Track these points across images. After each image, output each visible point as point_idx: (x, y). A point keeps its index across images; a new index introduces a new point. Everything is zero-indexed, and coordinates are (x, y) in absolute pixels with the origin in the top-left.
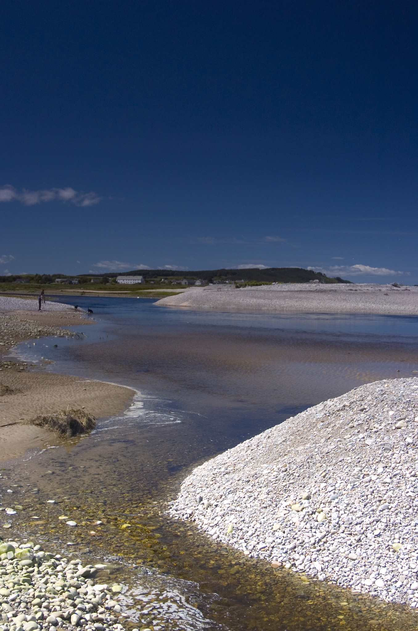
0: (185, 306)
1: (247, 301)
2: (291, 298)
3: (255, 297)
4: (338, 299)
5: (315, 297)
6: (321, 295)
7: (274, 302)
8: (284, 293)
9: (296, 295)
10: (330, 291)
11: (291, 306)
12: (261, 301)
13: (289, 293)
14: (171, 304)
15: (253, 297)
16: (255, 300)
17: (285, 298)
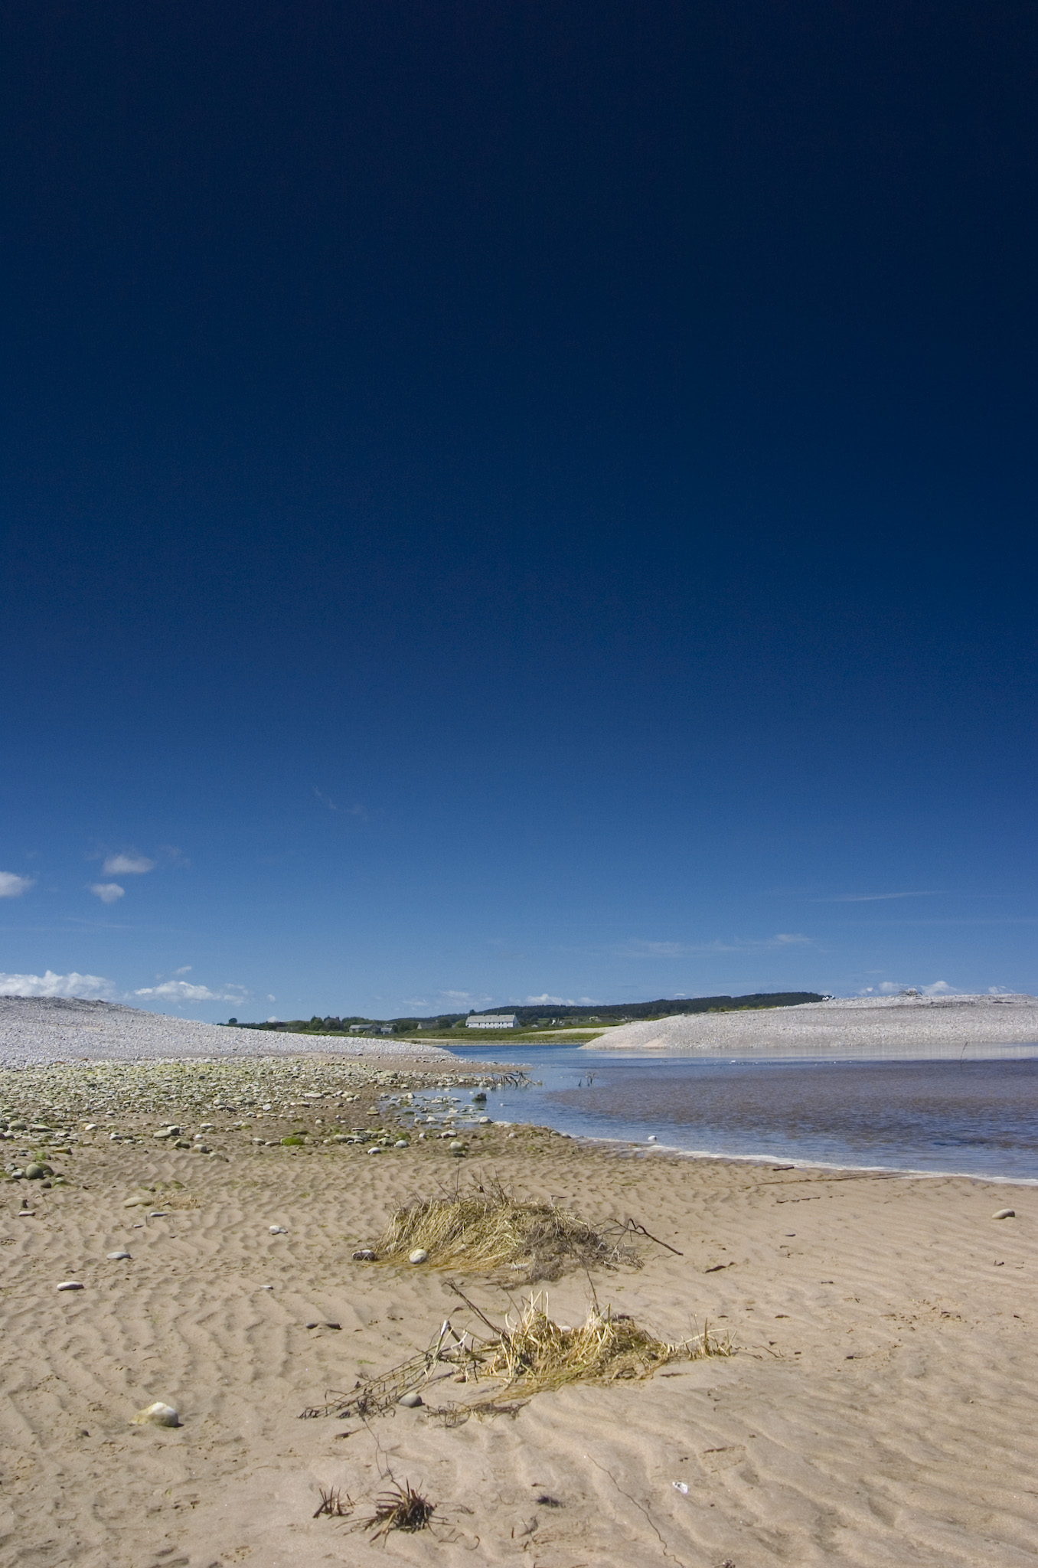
0: (657, 1048)
1: (794, 1031)
2: (882, 1021)
3: (808, 1023)
4: (985, 1019)
5: (933, 1017)
6: (946, 1014)
7: (854, 1030)
8: (866, 1013)
9: (892, 1015)
10: (962, 1003)
11: (897, 1036)
12: (826, 1030)
13: (875, 1013)
14: (622, 1045)
15: (801, 1022)
16: (810, 1028)
17: (870, 1022)
